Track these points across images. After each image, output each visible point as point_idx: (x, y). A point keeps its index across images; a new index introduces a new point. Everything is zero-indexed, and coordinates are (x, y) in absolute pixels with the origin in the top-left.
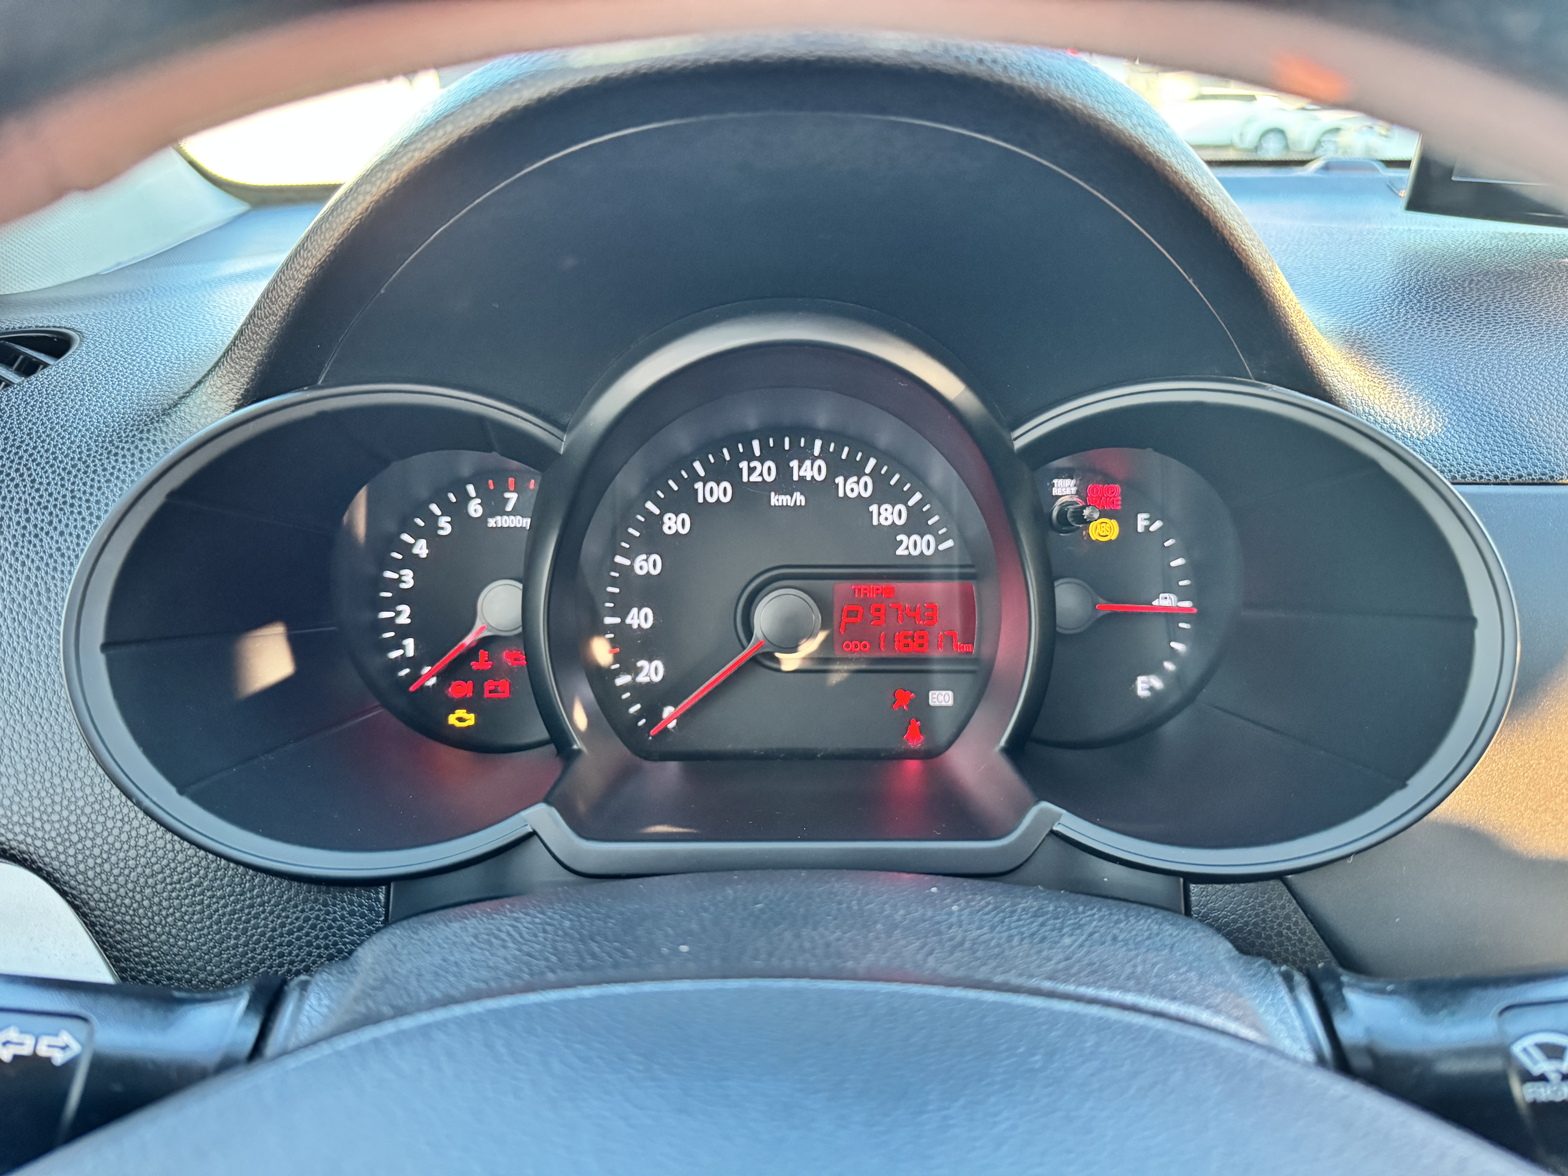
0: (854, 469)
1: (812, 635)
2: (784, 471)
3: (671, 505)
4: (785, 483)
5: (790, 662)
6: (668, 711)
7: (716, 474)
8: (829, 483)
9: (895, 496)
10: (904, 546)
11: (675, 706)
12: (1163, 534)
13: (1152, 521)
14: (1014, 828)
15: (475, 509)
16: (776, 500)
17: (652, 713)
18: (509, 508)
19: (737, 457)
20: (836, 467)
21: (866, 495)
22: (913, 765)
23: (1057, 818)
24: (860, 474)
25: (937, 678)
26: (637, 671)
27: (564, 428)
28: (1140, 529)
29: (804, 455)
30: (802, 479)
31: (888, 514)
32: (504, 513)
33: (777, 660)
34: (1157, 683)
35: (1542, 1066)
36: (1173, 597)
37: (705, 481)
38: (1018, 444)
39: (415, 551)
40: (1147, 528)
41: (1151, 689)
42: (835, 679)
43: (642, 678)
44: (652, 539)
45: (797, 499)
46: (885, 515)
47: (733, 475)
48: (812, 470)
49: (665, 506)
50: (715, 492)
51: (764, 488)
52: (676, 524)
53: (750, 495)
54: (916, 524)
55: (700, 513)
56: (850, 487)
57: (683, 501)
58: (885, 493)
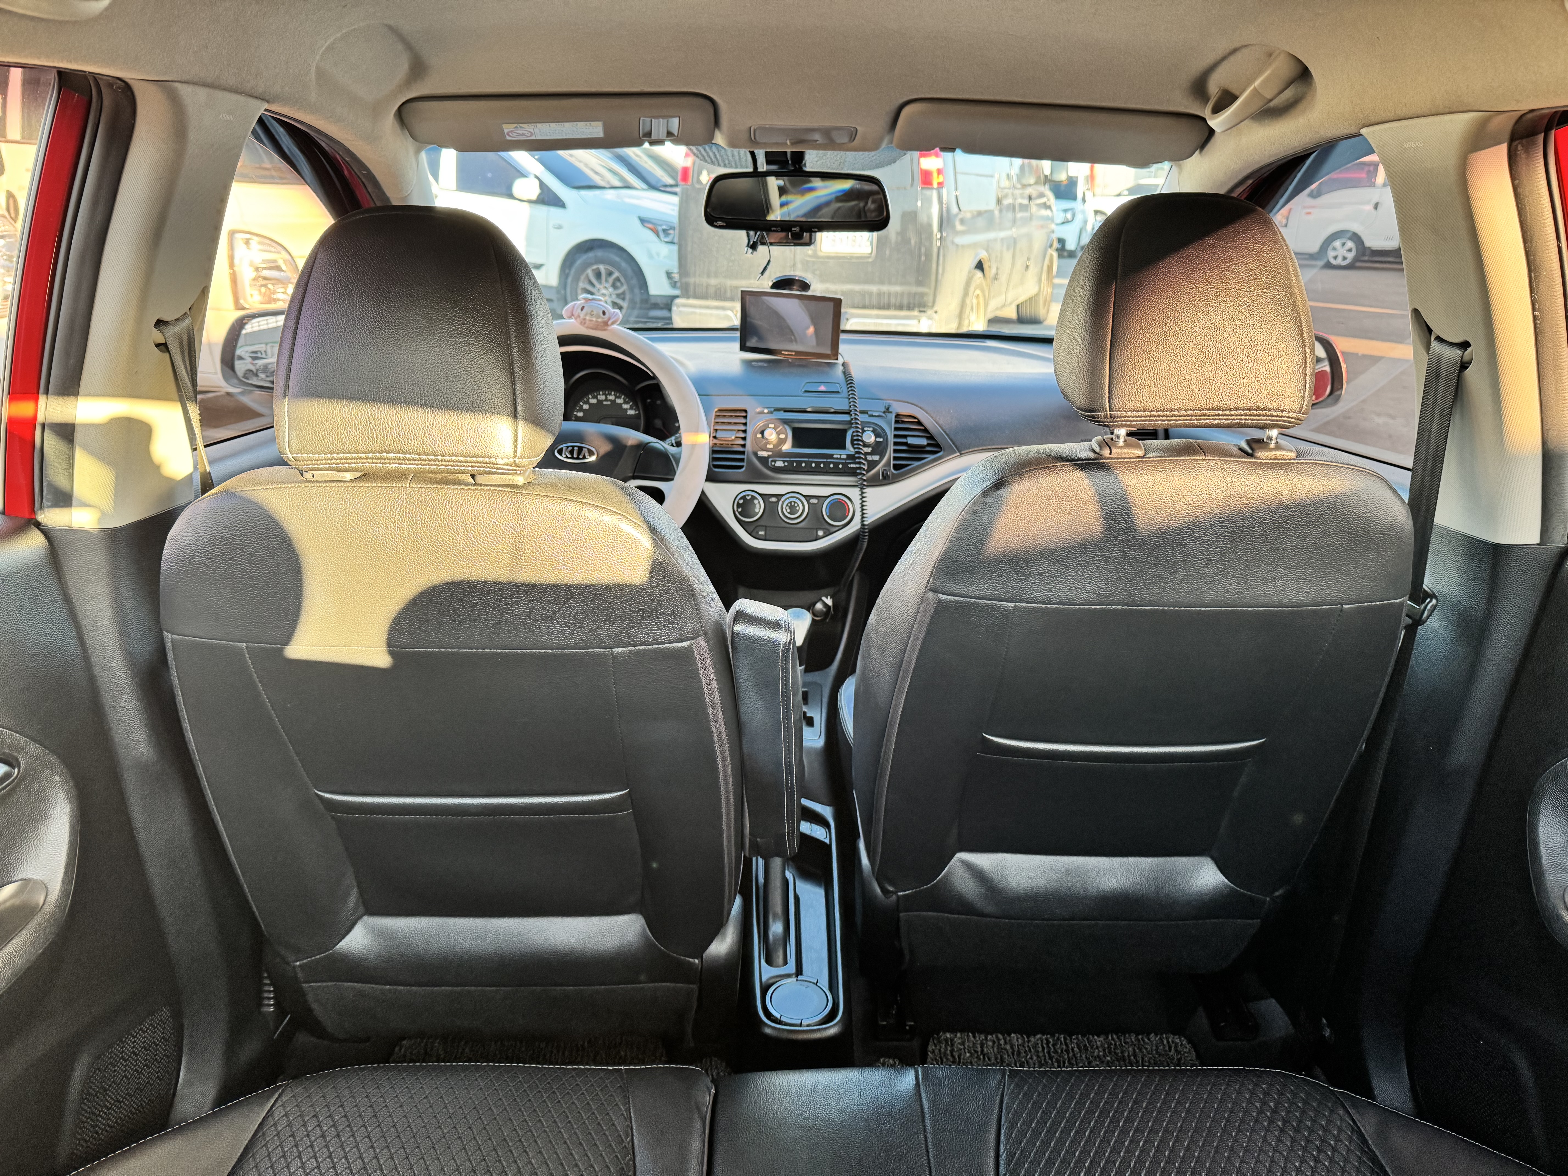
2: (606, 397)
4: (606, 400)
7: (594, 397)
8: (615, 400)
10: (629, 412)
20: (616, 397)
21: (622, 403)
24: (621, 398)
29: (610, 394)
37: (591, 399)
44: (581, 409)
45: (609, 403)
46: (625, 406)
47: (597, 398)
48: (612, 397)
49: (584, 403)
50: (594, 401)
51: (602, 401)
52: (586, 407)
53: (600, 402)
54: (631, 408)
55: (591, 405)
56: (619, 401)
57: (587, 402)
58: (625, 402)
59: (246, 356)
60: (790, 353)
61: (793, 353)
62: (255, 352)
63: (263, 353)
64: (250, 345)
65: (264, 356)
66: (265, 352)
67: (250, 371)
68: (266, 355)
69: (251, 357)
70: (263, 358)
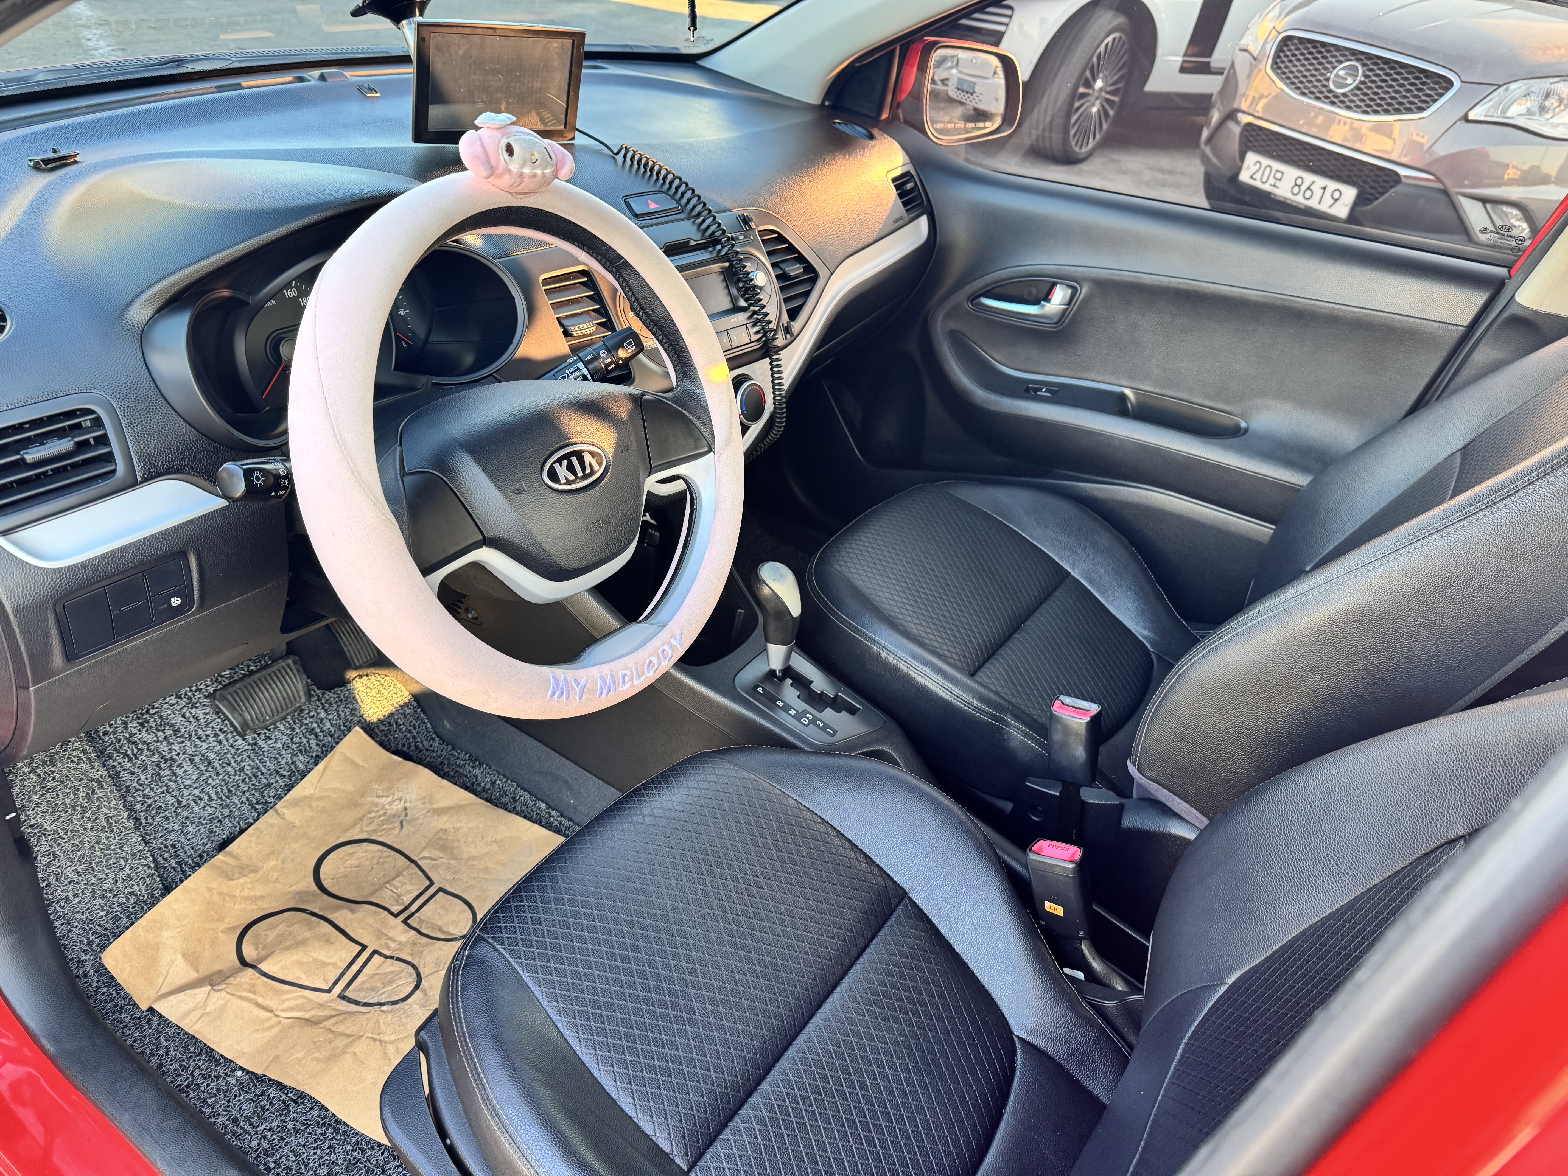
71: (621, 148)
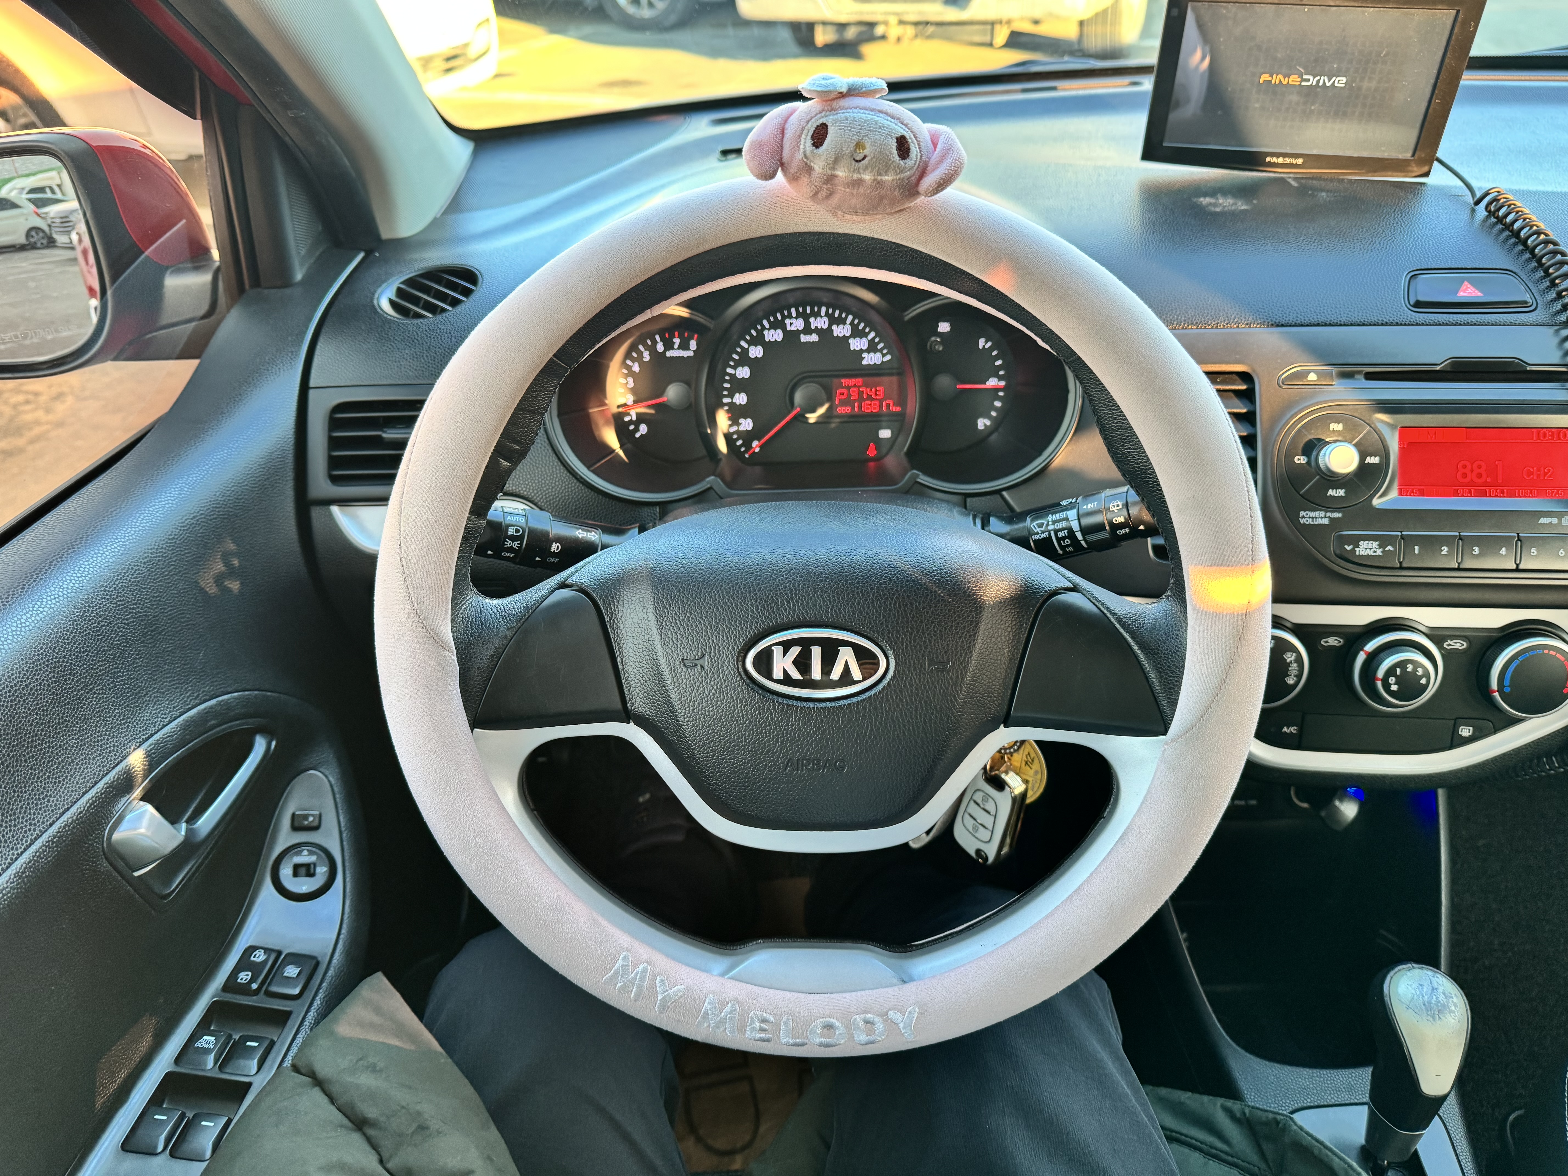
0: (841, 321)
1: (822, 405)
2: (807, 324)
3: (753, 342)
4: (807, 330)
5: (812, 418)
6: (755, 443)
7: (774, 326)
8: (829, 330)
9: (861, 334)
10: (866, 359)
11: (759, 440)
12: (991, 349)
13: (986, 342)
14: (901, 481)
15: (660, 347)
16: (804, 338)
17: (748, 445)
18: (676, 346)
19: (784, 317)
20: (833, 321)
21: (847, 335)
22: (872, 464)
23: (918, 476)
24: (844, 323)
25: (884, 424)
26: (739, 424)
27: (712, 318)
28: (981, 347)
29: (817, 315)
30: (816, 327)
31: (858, 344)
32: (673, 348)
33: (807, 418)
34: (988, 423)
35: (1038, 530)
36: (996, 380)
37: (769, 329)
38: (907, 318)
39: (634, 369)
40: (984, 346)
41: (985, 425)
42: (833, 425)
43: (742, 428)
44: (744, 360)
45: (814, 338)
46: (857, 344)
47: (783, 326)
48: (821, 323)
49: (750, 343)
50: (774, 335)
51: (798, 333)
52: (756, 352)
53: (791, 337)
54: (872, 348)
55: (767, 346)
56: (840, 331)
57: (758, 340)
58: (857, 333)
59: (22, 199)
60: (1288, 160)
61: (1300, 161)
62: (41, 190)
63: (56, 189)
64: (28, 175)
65: (59, 196)
66: (59, 186)
67: (36, 229)
68: (63, 194)
69: (30, 200)
70: (58, 201)
71: (1487, 194)
